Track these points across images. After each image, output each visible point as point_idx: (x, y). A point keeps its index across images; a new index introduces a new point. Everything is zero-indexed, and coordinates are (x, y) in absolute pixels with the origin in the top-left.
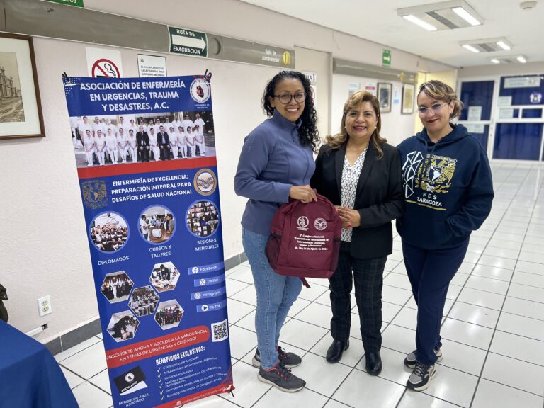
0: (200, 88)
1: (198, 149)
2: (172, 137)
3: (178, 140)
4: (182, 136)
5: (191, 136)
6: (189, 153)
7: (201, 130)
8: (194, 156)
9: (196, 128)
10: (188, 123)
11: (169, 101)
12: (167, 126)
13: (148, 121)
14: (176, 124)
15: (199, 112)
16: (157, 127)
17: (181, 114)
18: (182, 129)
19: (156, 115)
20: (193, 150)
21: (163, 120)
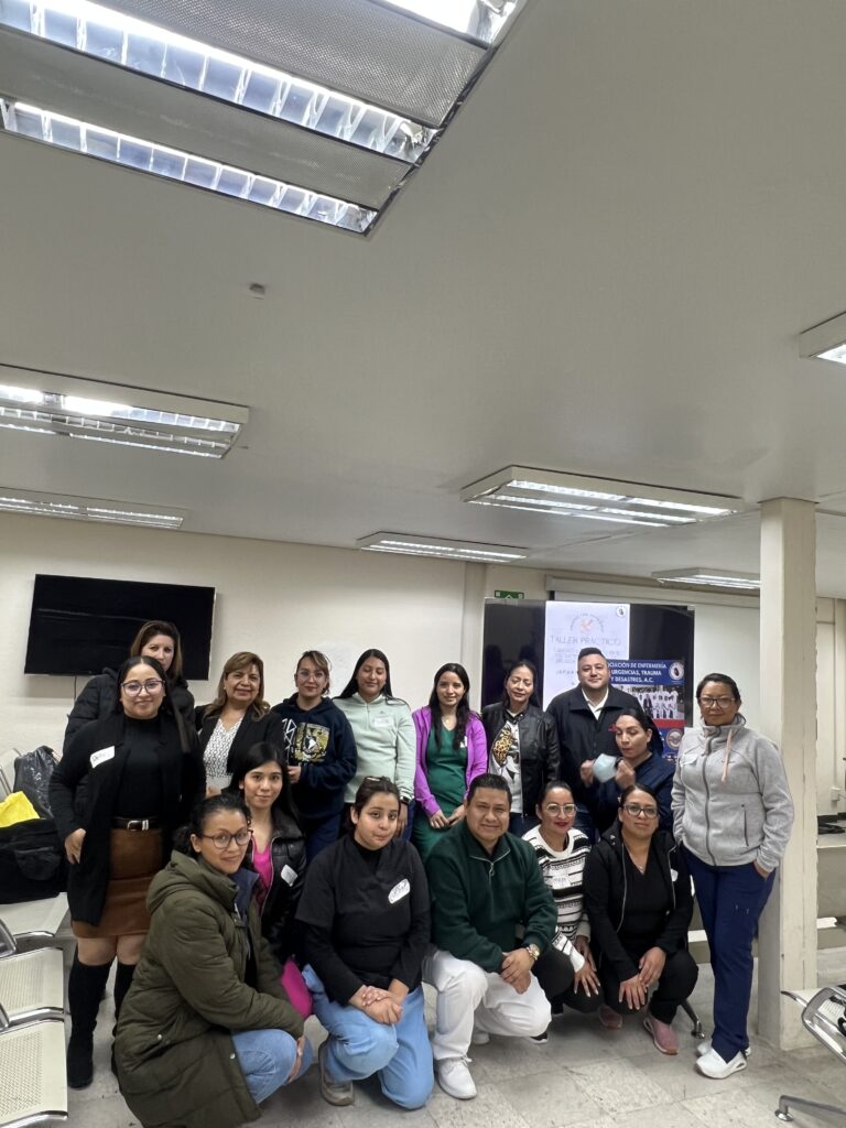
0: (676, 669)
1: (671, 713)
2: (654, 703)
3: (658, 706)
4: (660, 702)
5: (667, 703)
6: (665, 716)
7: (675, 699)
8: (668, 718)
9: (671, 698)
10: (666, 694)
11: (654, 677)
12: (651, 694)
13: (639, 690)
14: (657, 694)
15: (675, 686)
16: (644, 695)
17: (661, 687)
18: (661, 698)
19: (645, 686)
20: (668, 714)
21: (649, 690)
